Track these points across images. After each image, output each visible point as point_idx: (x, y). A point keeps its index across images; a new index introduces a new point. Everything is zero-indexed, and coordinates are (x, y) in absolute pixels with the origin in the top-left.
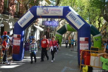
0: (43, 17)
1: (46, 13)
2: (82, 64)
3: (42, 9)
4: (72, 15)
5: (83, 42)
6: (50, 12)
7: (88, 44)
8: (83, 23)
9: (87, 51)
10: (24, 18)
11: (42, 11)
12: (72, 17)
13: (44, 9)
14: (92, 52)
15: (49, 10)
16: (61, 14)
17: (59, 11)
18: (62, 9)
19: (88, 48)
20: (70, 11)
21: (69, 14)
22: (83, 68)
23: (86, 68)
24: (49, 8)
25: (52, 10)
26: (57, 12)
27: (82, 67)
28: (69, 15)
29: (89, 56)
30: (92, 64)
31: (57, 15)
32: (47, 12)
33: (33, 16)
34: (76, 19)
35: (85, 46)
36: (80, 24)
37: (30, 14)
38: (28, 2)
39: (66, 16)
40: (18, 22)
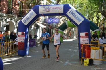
0: (45, 15)
1: (47, 11)
2: (83, 57)
3: (44, 7)
4: (72, 12)
5: (83, 37)
6: (51, 10)
7: (88, 39)
8: (83, 19)
9: (88, 45)
10: (28, 17)
11: (44, 9)
12: (72, 14)
13: (45, 7)
16: (62, 11)
17: (60, 8)
18: (62, 7)
19: (88, 42)
20: (70, 8)
22: (85, 61)
23: (87, 61)
24: (50, 7)
25: (54, 8)
26: (58, 10)
27: (83, 60)
28: (69, 12)
29: (89, 49)
30: (92, 57)
31: (58, 13)
32: (49, 10)
33: (36, 15)
34: (76, 15)
35: (85, 41)
36: (80, 20)
37: (32, 13)
38: (30, 1)
39: (67, 13)
40: (22, 21)
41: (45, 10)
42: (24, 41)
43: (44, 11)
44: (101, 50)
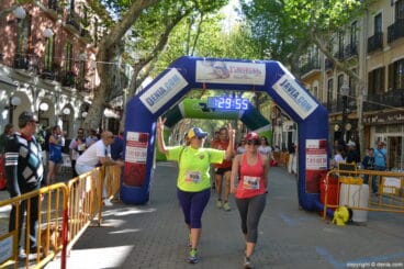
0: (211, 86)
1: (221, 77)
5: (314, 151)
6: (232, 75)
7: (325, 156)
11: (210, 70)
14: (342, 174)
15: (228, 68)
17: (257, 72)
19: (325, 165)
20: (283, 73)
21: (281, 81)
24: (229, 64)
25: (239, 70)
26: (252, 76)
28: (281, 85)
31: (251, 84)
32: (224, 73)
33: (186, 84)
34: (298, 93)
35: (319, 161)
36: (309, 108)
37: (175, 78)
39: (273, 87)
40: (143, 98)
41: (215, 73)
42: (143, 159)
43: (210, 76)
44: (365, 186)
